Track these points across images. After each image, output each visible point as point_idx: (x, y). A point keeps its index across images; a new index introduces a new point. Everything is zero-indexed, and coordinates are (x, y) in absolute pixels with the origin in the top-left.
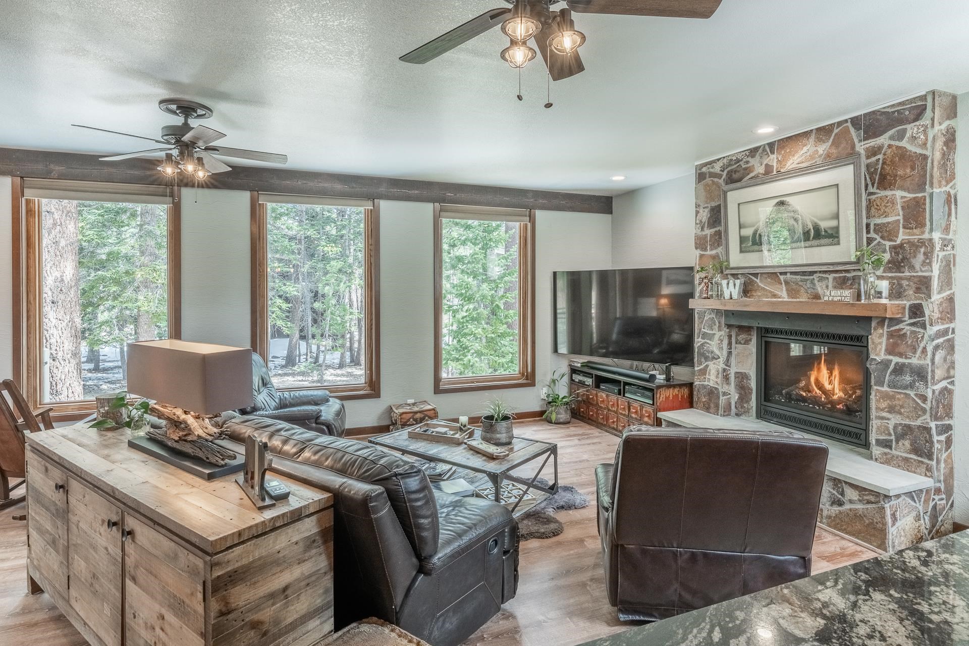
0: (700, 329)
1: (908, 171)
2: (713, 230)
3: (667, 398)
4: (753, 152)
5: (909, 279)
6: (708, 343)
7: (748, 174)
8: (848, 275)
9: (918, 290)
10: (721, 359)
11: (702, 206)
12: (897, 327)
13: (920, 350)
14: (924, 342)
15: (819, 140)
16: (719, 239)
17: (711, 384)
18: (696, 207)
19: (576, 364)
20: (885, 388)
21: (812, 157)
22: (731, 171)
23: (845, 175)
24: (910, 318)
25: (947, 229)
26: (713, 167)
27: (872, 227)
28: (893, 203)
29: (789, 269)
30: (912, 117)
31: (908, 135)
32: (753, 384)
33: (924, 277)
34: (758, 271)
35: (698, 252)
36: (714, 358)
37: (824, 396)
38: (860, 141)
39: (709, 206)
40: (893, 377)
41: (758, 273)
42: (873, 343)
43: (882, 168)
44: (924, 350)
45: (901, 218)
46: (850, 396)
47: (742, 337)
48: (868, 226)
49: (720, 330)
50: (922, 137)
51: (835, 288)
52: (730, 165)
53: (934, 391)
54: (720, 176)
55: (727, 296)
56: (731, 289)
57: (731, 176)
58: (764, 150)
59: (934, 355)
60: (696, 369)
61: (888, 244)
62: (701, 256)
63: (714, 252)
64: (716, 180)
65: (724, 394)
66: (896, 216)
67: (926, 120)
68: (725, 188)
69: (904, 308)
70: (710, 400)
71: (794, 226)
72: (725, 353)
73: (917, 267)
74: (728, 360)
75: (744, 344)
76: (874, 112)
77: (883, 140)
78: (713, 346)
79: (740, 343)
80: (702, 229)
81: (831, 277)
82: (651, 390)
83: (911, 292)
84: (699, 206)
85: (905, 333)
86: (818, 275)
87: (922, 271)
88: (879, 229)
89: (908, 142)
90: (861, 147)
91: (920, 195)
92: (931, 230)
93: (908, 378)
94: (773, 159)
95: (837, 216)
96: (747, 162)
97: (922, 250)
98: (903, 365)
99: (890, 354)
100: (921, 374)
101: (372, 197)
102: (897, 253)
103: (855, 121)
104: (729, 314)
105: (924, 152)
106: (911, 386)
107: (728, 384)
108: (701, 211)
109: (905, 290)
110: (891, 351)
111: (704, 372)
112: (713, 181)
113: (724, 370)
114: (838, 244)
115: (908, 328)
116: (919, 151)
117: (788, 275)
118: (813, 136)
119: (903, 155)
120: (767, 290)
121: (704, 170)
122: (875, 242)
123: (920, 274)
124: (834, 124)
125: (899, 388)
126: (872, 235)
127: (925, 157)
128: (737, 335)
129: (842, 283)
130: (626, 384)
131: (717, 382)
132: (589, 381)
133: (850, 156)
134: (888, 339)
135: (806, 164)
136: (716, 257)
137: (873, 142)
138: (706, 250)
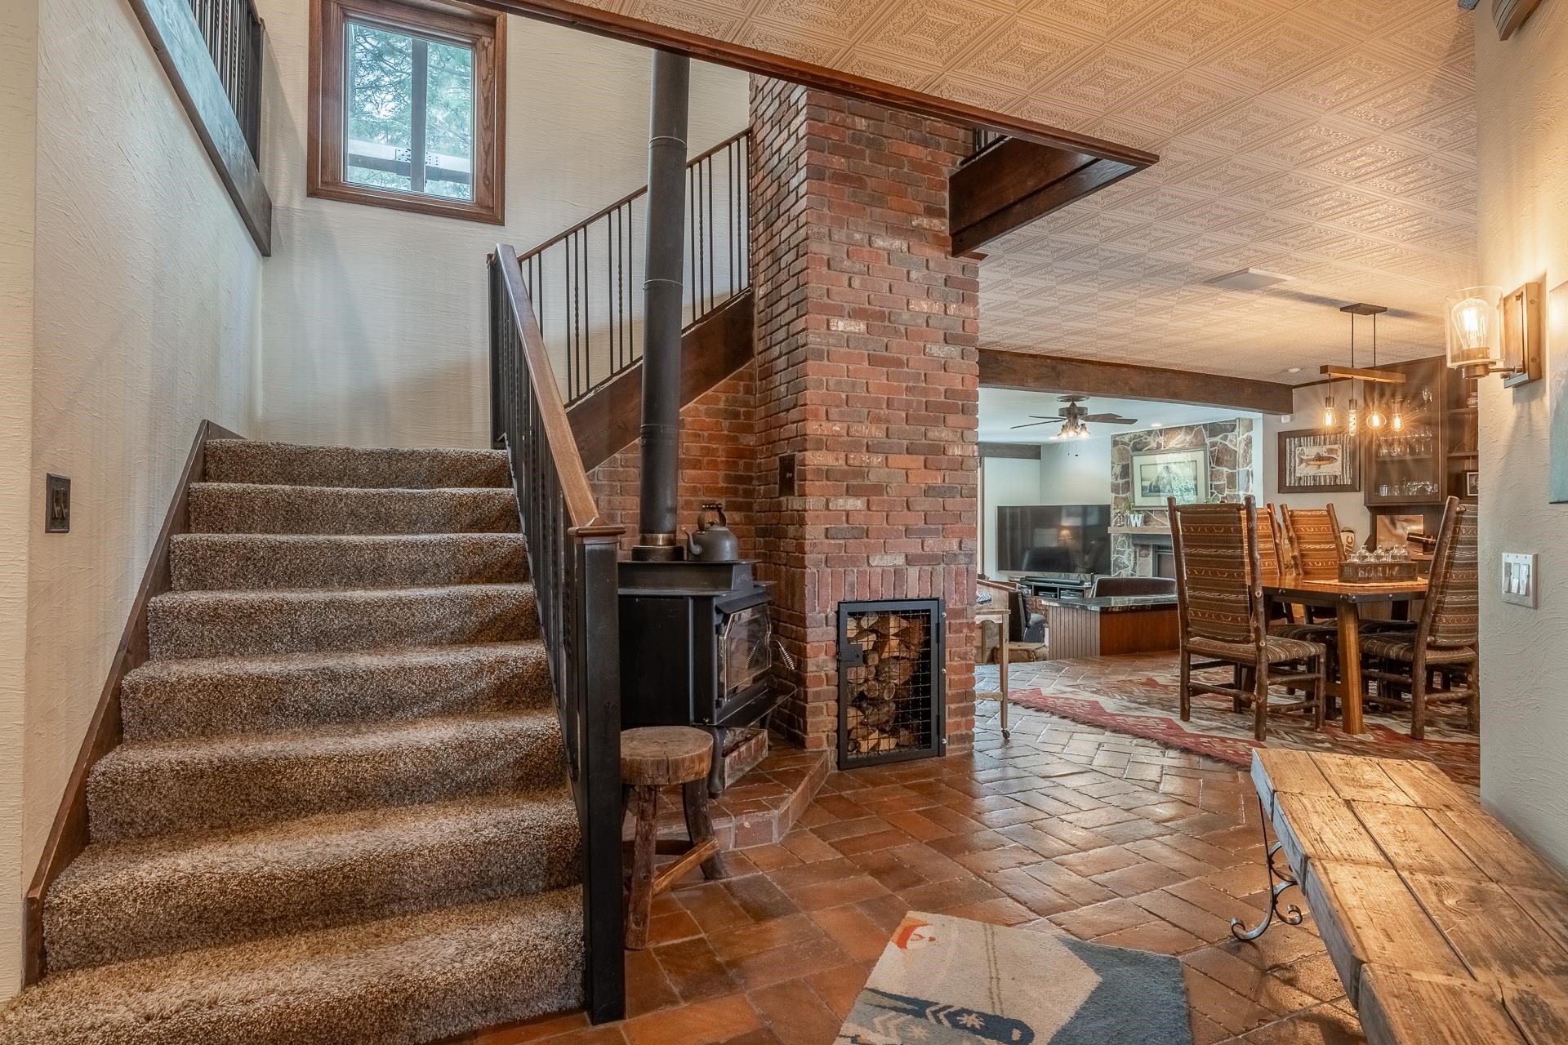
0: (1115, 548)
1: (1229, 458)
2: (1123, 481)
4: (1150, 433)
6: (1120, 558)
7: (1147, 447)
10: (1131, 568)
11: (1116, 463)
15: (1187, 433)
16: (1128, 486)
18: (1112, 464)
21: (1183, 442)
22: (1136, 443)
23: (1199, 456)
25: (1247, 489)
26: (1123, 440)
27: (1214, 486)
28: (1223, 473)
30: (1230, 429)
31: (1228, 438)
34: (1152, 509)
35: (1114, 495)
36: (1125, 568)
38: (1207, 437)
39: (1121, 464)
41: (1152, 511)
43: (1217, 454)
45: (1226, 482)
47: (1143, 552)
48: (1211, 485)
49: (1128, 548)
50: (1235, 441)
52: (1134, 439)
54: (1128, 445)
55: (1134, 525)
56: (1136, 520)
57: (1136, 446)
58: (1155, 433)
60: (1113, 576)
61: (1221, 496)
62: (1116, 498)
63: (1124, 495)
64: (1125, 447)
66: (1224, 482)
67: (1236, 433)
68: (1132, 454)
72: (1132, 563)
74: (1135, 568)
75: (1145, 556)
76: (1213, 423)
77: (1217, 439)
78: (1124, 559)
79: (1142, 556)
80: (1116, 479)
82: (1082, 591)
84: (1114, 463)
88: (1217, 487)
89: (1228, 442)
90: (1208, 441)
91: (1234, 471)
92: (1240, 490)
94: (1161, 439)
95: (1196, 479)
96: (1145, 440)
103: (1205, 426)
104: (1135, 536)
105: (1236, 448)
108: (1115, 466)
112: (1123, 448)
113: (1133, 575)
116: (1233, 448)
118: (1183, 430)
119: (1226, 449)
120: (1157, 521)
121: (1117, 438)
122: (1215, 494)
124: (1193, 425)
126: (1213, 491)
127: (1237, 451)
128: (1140, 551)
130: (1061, 589)
133: (1199, 445)
135: (1179, 446)
136: (1125, 499)
137: (1213, 440)
138: (1119, 493)
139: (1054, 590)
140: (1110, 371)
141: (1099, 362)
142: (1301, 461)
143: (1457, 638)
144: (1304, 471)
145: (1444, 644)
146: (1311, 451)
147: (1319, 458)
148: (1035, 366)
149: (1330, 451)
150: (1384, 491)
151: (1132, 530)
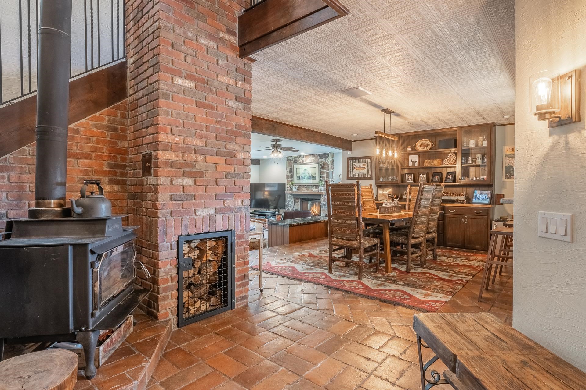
0: (287, 199)
1: (327, 166)
2: (290, 174)
3: (279, 218)
4: (300, 157)
7: (299, 162)
8: (317, 186)
12: (325, 196)
15: (313, 157)
16: (292, 176)
18: (286, 167)
19: (252, 211)
20: (323, 209)
21: (311, 160)
23: (317, 165)
25: (332, 178)
26: (290, 158)
28: (324, 172)
30: (327, 156)
36: (291, 207)
37: (314, 214)
38: (319, 159)
39: (289, 168)
40: (324, 206)
41: (301, 185)
42: (321, 200)
43: (323, 165)
48: (320, 176)
49: (292, 199)
50: (329, 161)
51: (315, 189)
52: (294, 159)
54: (292, 161)
55: (294, 191)
56: (295, 189)
57: (295, 161)
58: (302, 157)
60: (286, 209)
61: (324, 180)
62: (287, 180)
63: (290, 180)
66: (325, 175)
67: (329, 158)
68: (293, 164)
71: (308, 175)
72: (293, 205)
75: (297, 202)
76: (321, 154)
77: (323, 160)
78: (290, 203)
80: (288, 173)
81: (314, 186)
82: (275, 216)
85: (326, 198)
86: (312, 186)
88: (322, 177)
89: (326, 161)
91: (328, 171)
92: (330, 178)
94: (304, 159)
95: (315, 174)
96: (298, 159)
103: (318, 155)
104: (294, 195)
105: (329, 163)
108: (287, 169)
110: (324, 201)
111: (288, 210)
112: (290, 162)
113: (293, 209)
114: (316, 180)
117: (306, 186)
118: (311, 156)
119: (326, 163)
120: (302, 189)
121: (288, 158)
122: (322, 180)
128: (296, 200)
130: (267, 215)
133: (318, 162)
134: (324, 199)
135: (310, 162)
136: (291, 181)
137: (321, 160)
138: (288, 179)
139: (265, 215)
140: (294, 129)
141: (290, 125)
142: (354, 168)
143: (419, 234)
144: (355, 172)
145: (416, 236)
146: (357, 165)
147: (360, 167)
148: (266, 124)
149: (363, 165)
150: (381, 180)
151: (293, 192)
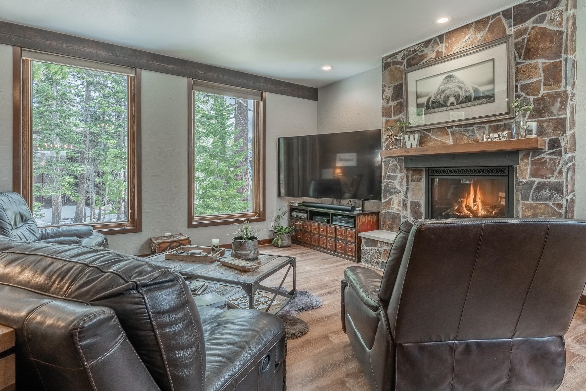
0: (386, 173)
1: (548, 44)
2: (396, 102)
3: (364, 223)
4: (427, 43)
5: (549, 121)
6: (392, 182)
7: (423, 60)
8: (500, 123)
9: (556, 128)
10: (402, 193)
11: (388, 85)
12: (539, 157)
13: (557, 171)
14: (560, 166)
15: (478, 30)
16: (401, 108)
17: (394, 211)
18: (383, 87)
19: (294, 205)
20: (530, 202)
21: (473, 41)
22: (410, 59)
23: (500, 51)
24: (549, 149)
25: (573, 86)
26: (396, 58)
27: (519, 87)
28: (536, 67)
29: (454, 124)
30: (551, 5)
31: (547, 18)
32: (423, 210)
33: (561, 119)
34: (431, 127)
35: (385, 118)
36: (396, 193)
37: (471, 215)
38: (510, 26)
39: (393, 85)
40: (536, 193)
41: (430, 129)
42: (520, 170)
43: (527, 44)
44: (560, 172)
45: (542, 78)
46: (491, 212)
47: (415, 177)
48: (516, 86)
49: (401, 172)
50: (558, 19)
51: (490, 133)
52: (409, 55)
53: (567, 200)
54: (401, 63)
55: (409, 146)
56: (411, 141)
57: (410, 62)
58: (435, 41)
59: (567, 174)
60: (383, 201)
61: (532, 98)
62: (387, 121)
63: (396, 118)
64: (398, 66)
65: (404, 217)
66: (539, 77)
67: (561, 7)
68: (406, 71)
69: (545, 142)
70: (393, 222)
71: (458, 92)
72: (405, 188)
73: (555, 112)
74: (406, 193)
75: (417, 182)
76: (520, 5)
77: (529, 24)
78: (396, 184)
79: (414, 181)
80: (388, 102)
81: (487, 126)
82: (353, 217)
83: (550, 131)
84: (385, 86)
85: (545, 161)
86: (477, 125)
87: (558, 115)
88: (524, 88)
89: (547, 24)
90: (510, 31)
91: (557, 60)
92: (566, 84)
93: (547, 193)
94: (442, 47)
95: (492, 82)
96: (422, 51)
97: (559, 100)
98: (544, 183)
99: (533, 176)
100: (558, 189)
101: (134, 67)
102: (539, 104)
103: (507, 14)
104: (408, 159)
105: (561, 29)
106: (550, 198)
107: (406, 210)
108: (387, 90)
109: (545, 130)
110: (533, 175)
111: (388, 203)
112: (396, 68)
113: (404, 200)
114: (494, 101)
115: (548, 156)
116: (556, 29)
117: (454, 128)
118: (473, 27)
119: (544, 33)
120: (437, 140)
121: (389, 60)
122: (522, 98)
123: (557, 117)
124: (489, 17)
125: (541, 201)
126: (520, 93)
127: (561, 33)
128: (412, 176)
129: (496, 129)
130: (333, 215)
131: (399, 210)
132: (304, 216)
133: (503, 39)
134: (532, 166)
135: (468, 47)
136: (398, 121)
137: (519, 27)
138: (390, 116)
139: (326, 215)
151: (408, 151)
